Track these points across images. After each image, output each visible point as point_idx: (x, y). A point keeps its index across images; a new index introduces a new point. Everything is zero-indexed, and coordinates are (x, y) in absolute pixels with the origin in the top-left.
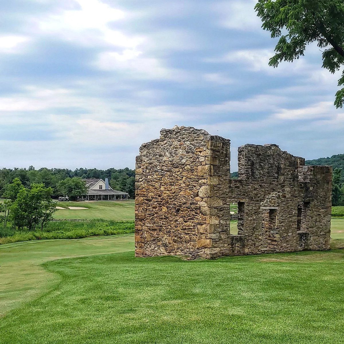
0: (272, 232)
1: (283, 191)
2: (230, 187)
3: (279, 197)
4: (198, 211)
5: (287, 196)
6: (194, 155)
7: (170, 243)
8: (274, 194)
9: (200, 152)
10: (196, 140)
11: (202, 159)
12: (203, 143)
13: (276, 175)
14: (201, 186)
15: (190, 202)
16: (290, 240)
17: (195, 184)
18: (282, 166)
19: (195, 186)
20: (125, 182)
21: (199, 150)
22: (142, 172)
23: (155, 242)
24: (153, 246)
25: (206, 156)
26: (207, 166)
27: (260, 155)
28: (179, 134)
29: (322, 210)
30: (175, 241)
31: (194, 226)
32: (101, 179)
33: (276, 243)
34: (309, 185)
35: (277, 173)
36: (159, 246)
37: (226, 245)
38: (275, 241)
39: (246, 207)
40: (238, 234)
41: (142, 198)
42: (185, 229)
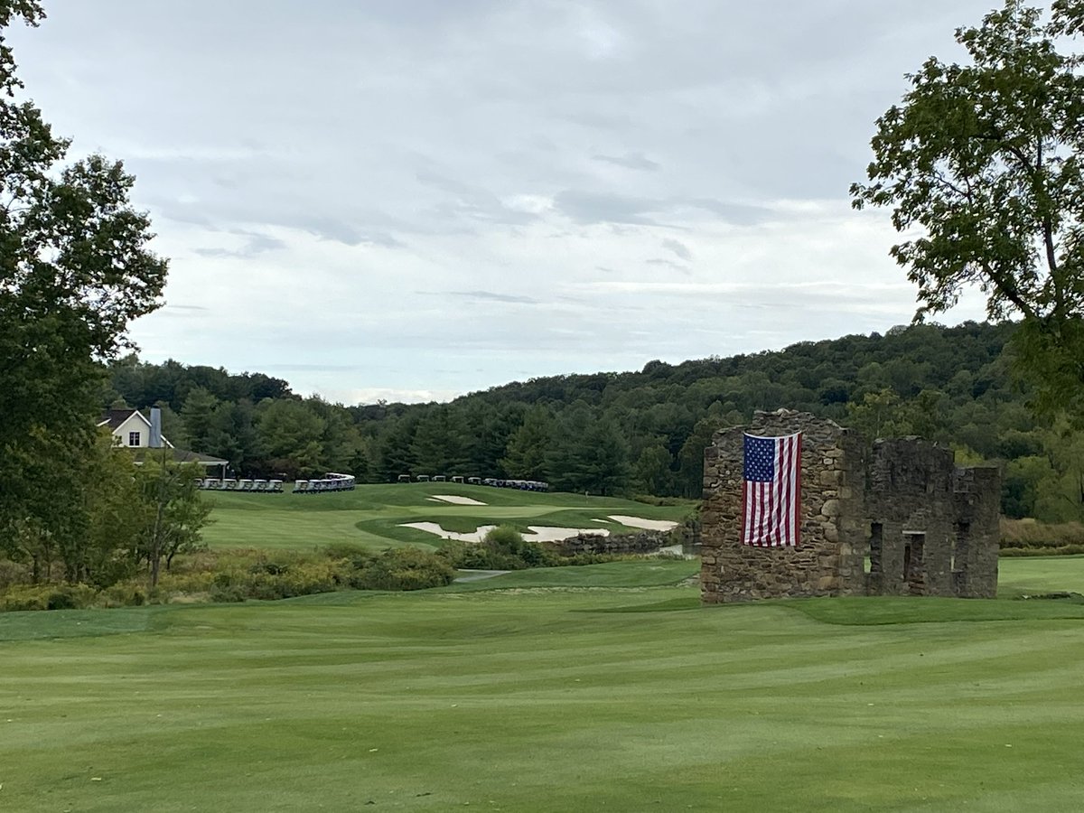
0: (916, 569)
1: (933, 506)
2: (865, 501)
3: (926, 516)
4: (821, 536)
5: (938, 514)
6: (816, 455)
7: (769, 584)
8: (920, 512)
9: (825, 451)
10: (819, 433)
11: (828, 461)
12: (829, 438)
13: (923, 483)
14: (825, 501)
15: (806, 522)
16: (942, 582)
17: (816, 497)
18: (932, 469)
19: (816, 500)
20: (203, 421)
21: (823, 448)
22: (717, 473)
23: (740, 582)
24: (737, 590)
25: (834, 458)
26: (836, 472)
27: (902, 452)
28: (787, 422)
29: (985, 537)
30: (779, 580)
31: (813, 558)
32: (137, 412)
33: (922, 586)
34: (967, 498)
35: (925, 480)
36: (748, 589)
37: (859, 586)
38: (922, 582)
39: (885, 531)
40: (872, 570)
41: (717, 514)
42: (798, 562)
